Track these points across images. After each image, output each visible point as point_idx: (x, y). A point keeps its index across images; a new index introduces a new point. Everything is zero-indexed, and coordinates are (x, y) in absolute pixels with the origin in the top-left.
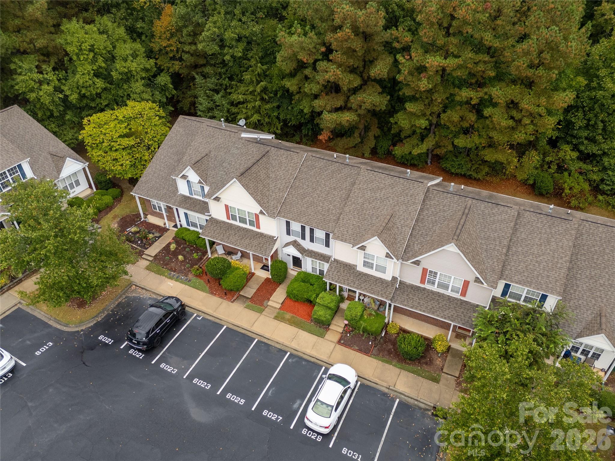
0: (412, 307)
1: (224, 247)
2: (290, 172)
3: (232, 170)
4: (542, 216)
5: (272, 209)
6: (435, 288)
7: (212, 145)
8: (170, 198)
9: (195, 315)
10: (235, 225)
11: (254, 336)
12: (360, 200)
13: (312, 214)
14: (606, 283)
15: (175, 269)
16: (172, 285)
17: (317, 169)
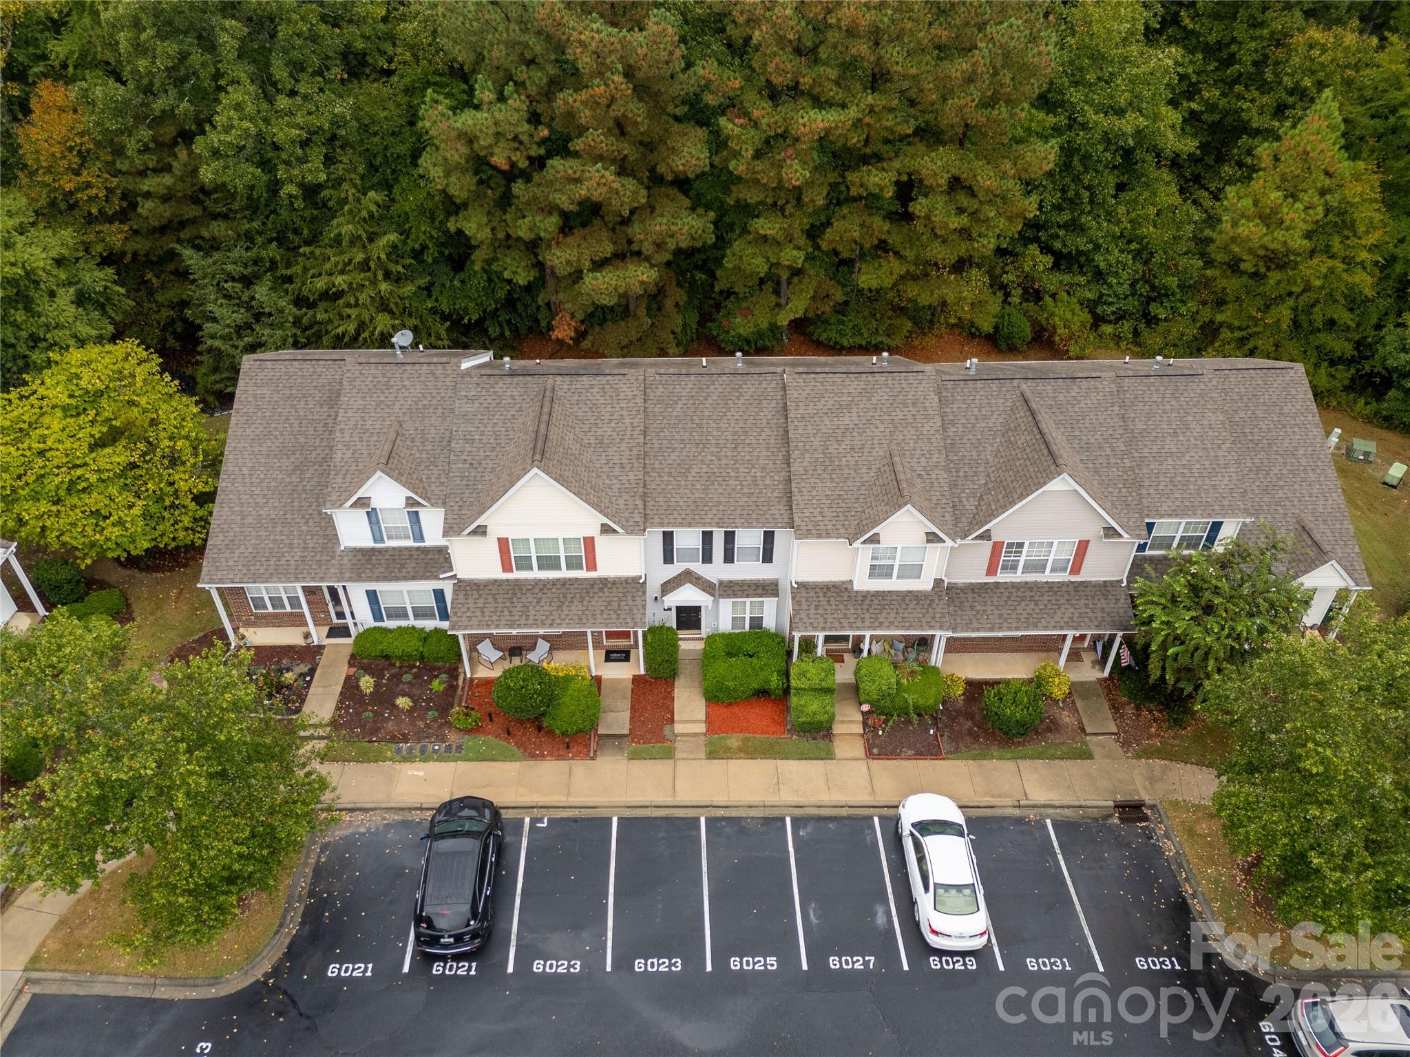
0: (991, 629)
1: (497, 643)
2: (628, 421)
3: (481, 453)
4: (1152, 379)
5: (627, 515)
6: (1018, 576)
7: (397, 405)
8: (320, 567)
9: (527, 820)
10: (526, 580)
11: (691, 813)
12: (817, 442)
13: (722, 499)
14: (1285, 472)
15: (403, 735)
16: (421, 774)
17: (684, 400)
